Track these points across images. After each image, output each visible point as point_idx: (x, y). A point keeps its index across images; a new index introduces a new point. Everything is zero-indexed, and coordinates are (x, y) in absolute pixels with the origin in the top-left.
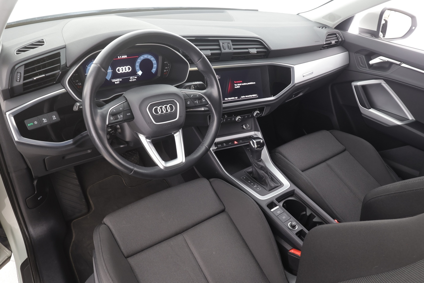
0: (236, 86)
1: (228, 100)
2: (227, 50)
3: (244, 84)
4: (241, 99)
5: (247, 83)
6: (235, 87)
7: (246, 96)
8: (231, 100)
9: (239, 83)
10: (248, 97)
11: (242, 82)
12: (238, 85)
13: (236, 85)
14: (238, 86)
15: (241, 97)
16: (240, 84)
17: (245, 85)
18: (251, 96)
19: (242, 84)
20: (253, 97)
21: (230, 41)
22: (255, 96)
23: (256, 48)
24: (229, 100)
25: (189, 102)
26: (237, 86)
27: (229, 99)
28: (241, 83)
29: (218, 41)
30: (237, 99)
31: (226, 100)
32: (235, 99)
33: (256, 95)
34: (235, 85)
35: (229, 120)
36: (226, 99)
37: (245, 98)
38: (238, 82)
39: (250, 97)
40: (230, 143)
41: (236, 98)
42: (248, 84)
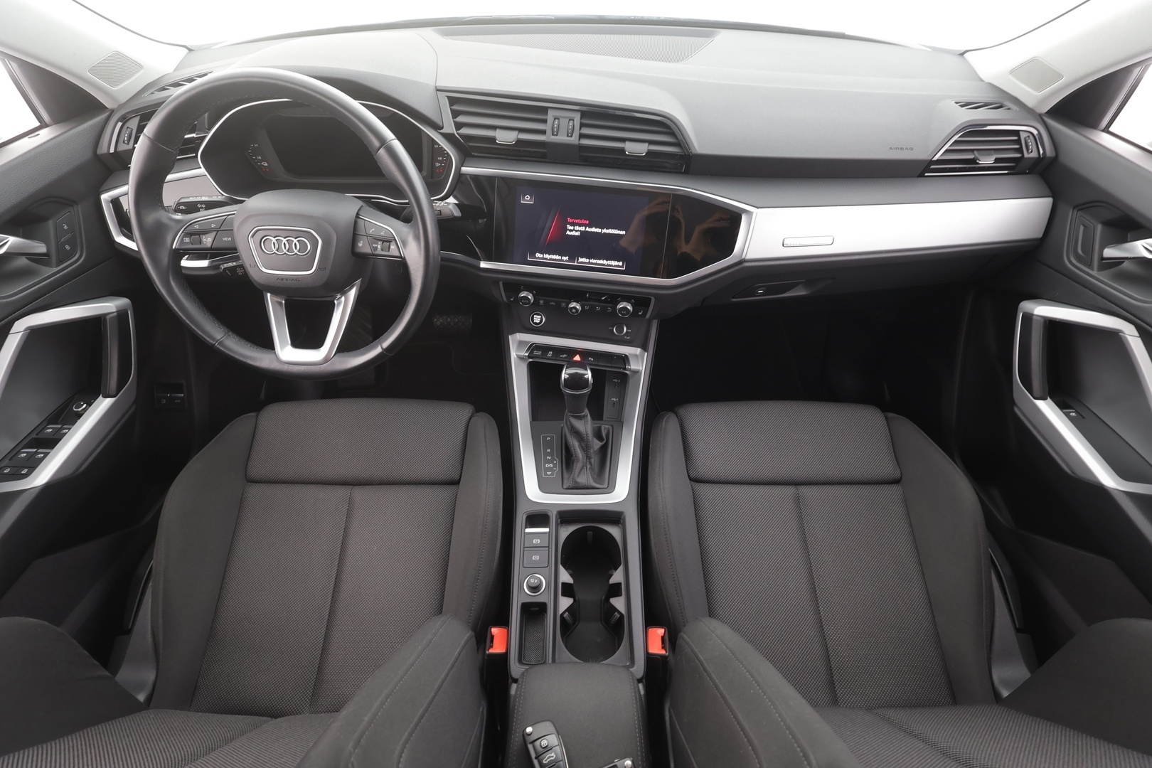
0: (571, 231)
1: (543, 258)
2: (562, 138)
3: (594, 230)
4: (576, 264)
5: (602, 228)
6: (568, 233)
7: (593, 261)
8: (550, 259)
9: (580, 225)
10: (596, 264)
11: (587, 222)
12: (577, 228)
13: (572, 228)
14: (577, 231)
15: (578, 259)
16: (583, 229)
17: (594, 232)
18: (605, 262)
19: (588, 229)
20: (611, 266)
21: (577, 117)
22: (615, 266)
23: (651, 142)
24: (546, 259)
25: (362, 242)
26: (574, 231)
27: (547, 256)
28: (586, 226)
29: (544, 110)
30: (566, 261)
31: (539, 258)
32: (563, 261)
33: (621, 264)
34: (569, 227)
35: (552, 303)
36: (538, 255)
37: (589, 263)
38: (577, 221)
39: (604, 265)
40: (564, 356)
41: (566, 258)
42: (605, 231)
